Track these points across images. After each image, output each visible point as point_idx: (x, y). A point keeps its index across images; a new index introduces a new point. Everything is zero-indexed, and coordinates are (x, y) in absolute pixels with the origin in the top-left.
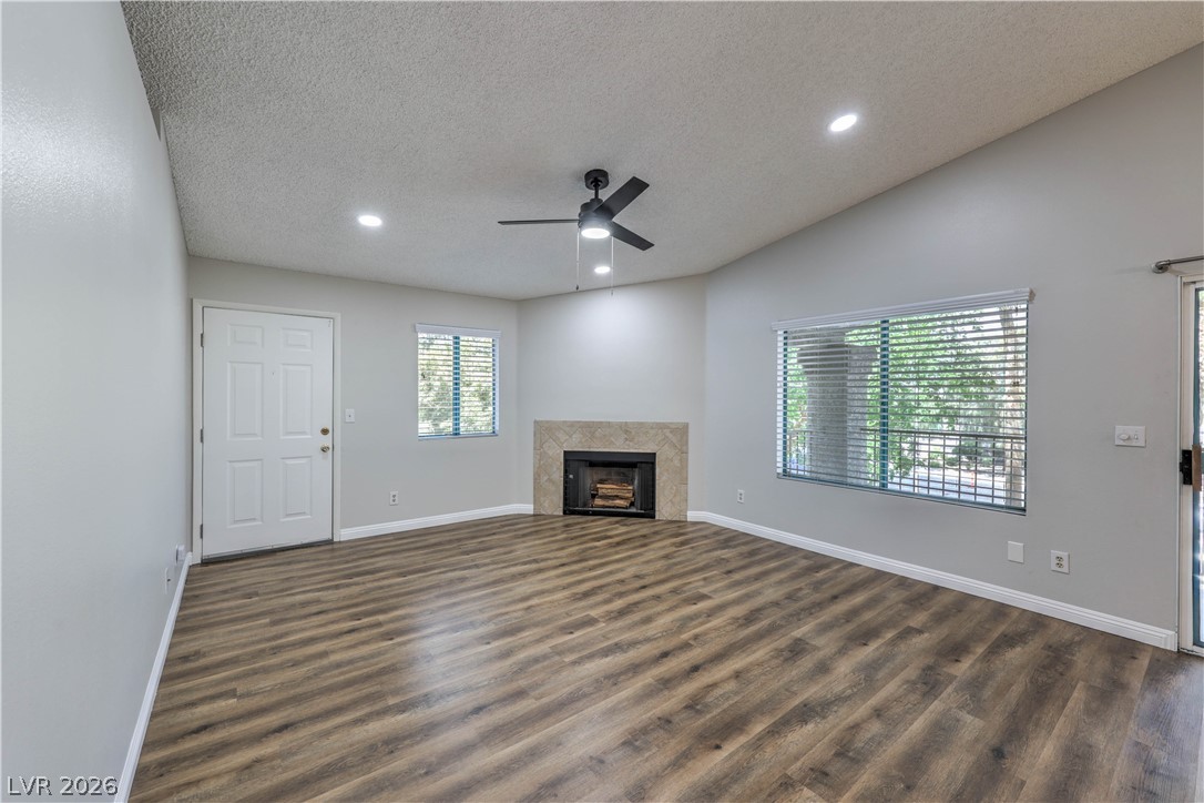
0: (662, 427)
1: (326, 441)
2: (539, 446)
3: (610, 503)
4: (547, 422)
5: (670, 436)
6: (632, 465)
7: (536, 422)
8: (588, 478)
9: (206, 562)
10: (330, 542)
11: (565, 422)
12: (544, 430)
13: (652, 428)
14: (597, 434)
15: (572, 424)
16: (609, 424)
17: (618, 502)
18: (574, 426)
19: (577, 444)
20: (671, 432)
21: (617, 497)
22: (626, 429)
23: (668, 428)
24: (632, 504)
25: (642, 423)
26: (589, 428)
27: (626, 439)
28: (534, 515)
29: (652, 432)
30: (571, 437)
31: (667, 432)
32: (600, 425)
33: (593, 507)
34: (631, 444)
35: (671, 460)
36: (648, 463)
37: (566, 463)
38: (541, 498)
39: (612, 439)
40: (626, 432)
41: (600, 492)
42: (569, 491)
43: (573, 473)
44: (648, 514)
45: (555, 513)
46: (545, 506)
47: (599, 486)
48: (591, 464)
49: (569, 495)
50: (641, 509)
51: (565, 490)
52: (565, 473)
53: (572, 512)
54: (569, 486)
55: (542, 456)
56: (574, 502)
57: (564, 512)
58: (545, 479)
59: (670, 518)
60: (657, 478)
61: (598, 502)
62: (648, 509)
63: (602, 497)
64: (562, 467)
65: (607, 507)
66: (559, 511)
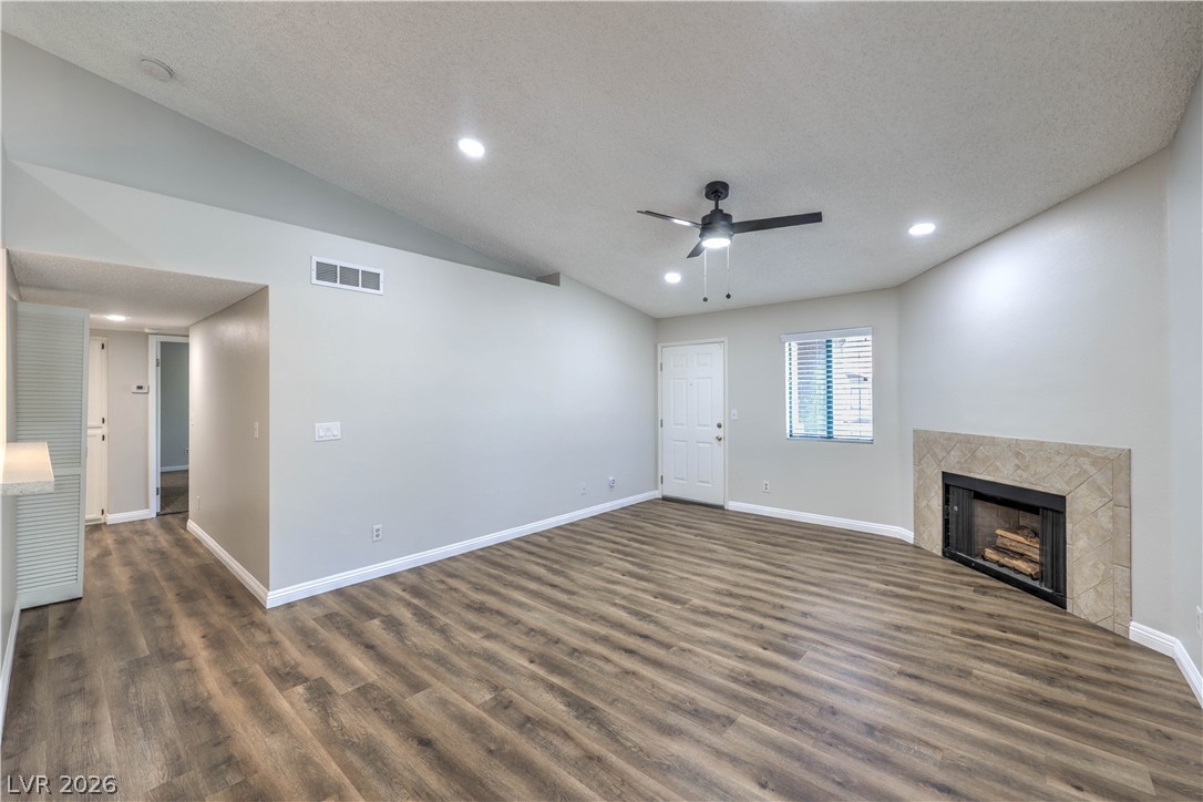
0: (1076, 452)
1: (720, 433)
2: (918, 460)
3: (1006, 560)
4: (926, 431)
5: (1093, 471)
6: (1033, 510)
7: (915, 431)
8: (984, 516)
9: (665, 499)
10: (722, 508)
12: (925, 444)
13: (1058, 453)
14: (978, 454)
15: (950, 437)
16: (993, 441)
17: (1019, 564)
18: (952, 440)
19: (957, 465)
20: (1094, 464)
21: (1021, 556)
22: (1016, 449)
23: (1087, 455)
24: (1039, 577)
25: (1042, 443)
26: (970, 444)
27: (1018, 467)
28: (914, 546)
29: (1059, 459)
30: (949, 453)
31: (1085, 463)
32: (982, 440)
33: (983, 558)
34: (1025, 475)
35: (1095, 514)
36: (1053, 510)
37: (947, 488)
38: (921, 528)
39: (998, 464)
40: (1017, 454)
41: (999, 541)
42: (952, 527)
43: (958, 506)
44: (1057, 598)
45: (935, 551)
46: (925, 536)
47: (999, 532)
48: (979, 496)
49: (952, 533)
50: (1051, 587)
51: (946, 523)
52: (946, 501)
53: (953, 557)
54: (952, 519)
55: (920, 474)
56: (959, 544)
57: (944, 553)
58: (924, 504)
59: (1093, 620)
60: (1068, 540)
61: (989, 553)
62: (1057, 590)
63: (998, 549)
64: (940, 492)
65: (1003, 566)
66: (938, 549)
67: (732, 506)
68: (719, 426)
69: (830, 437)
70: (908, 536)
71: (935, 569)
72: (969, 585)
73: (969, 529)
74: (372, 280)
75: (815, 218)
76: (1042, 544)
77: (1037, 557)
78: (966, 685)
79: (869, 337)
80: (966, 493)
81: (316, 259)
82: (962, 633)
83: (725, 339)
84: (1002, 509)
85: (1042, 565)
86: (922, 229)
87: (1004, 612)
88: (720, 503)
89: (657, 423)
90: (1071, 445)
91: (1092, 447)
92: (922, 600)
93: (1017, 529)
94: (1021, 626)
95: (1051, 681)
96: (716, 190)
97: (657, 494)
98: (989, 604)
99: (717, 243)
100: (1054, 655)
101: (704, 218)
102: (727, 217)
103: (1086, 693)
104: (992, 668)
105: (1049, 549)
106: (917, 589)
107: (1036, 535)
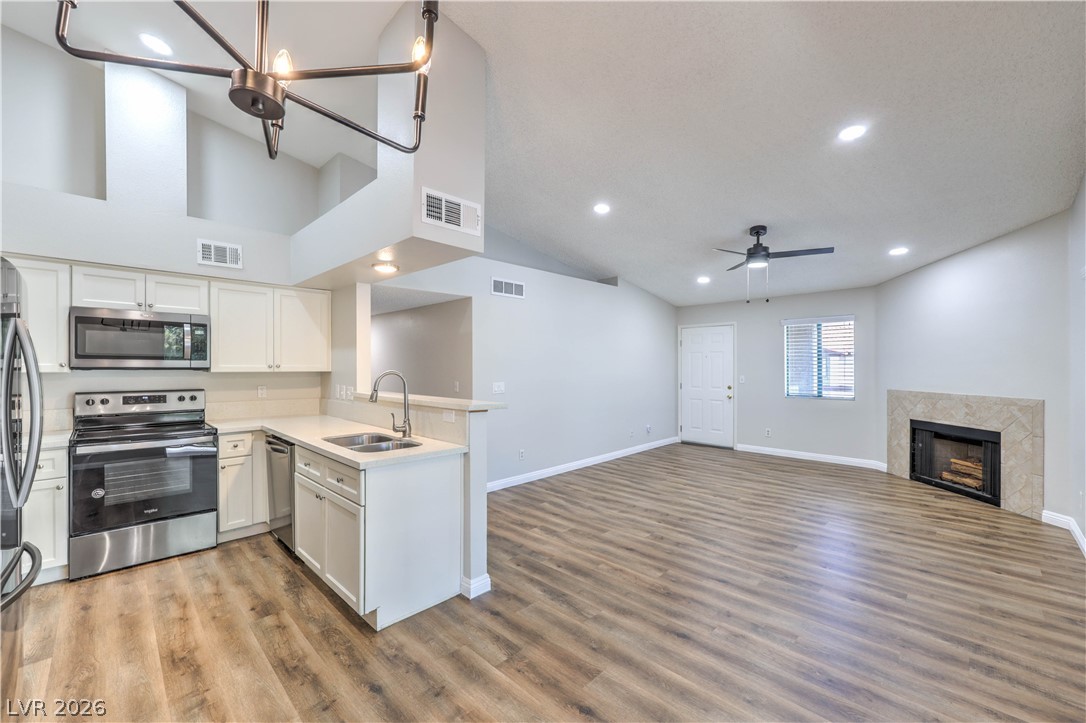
0: (1008, 403)
1: (730, 393)
2: (891, 412)
3: (958, 479)
4: (897, 391)
5: (1019, 414)
6: (978, 443)
7: (888, 391)
8: (942, 451)
9: (683, 443)
10: (732, 449)
11: (911, 392)
12: (895, 398)
13: (996, 404)
14: (938, 405)
15: (916, 395)
16: (949, 397)
17: (968, 481)
18: (917, 396)
19: (921, 414)
20: (1020, 410)
21: (969, 475)
22: (966, 402)
23: (1016, 404)
24: (983, 489)
25: (984, 398)
26: (932, 399)
27: (967, 414)
28: (889, 474)
29: (996, 408)
30: (916, 406)
31: (1014, 410)
32: (941, 396)
33: (941, 479)
34: (972, 419)
35: (1020, 443)
36: (992, 442)
37: (914, 431)
38: (893, 460)
39: (953, 412)
40: (967, 406)
41: (953, 467)
42: (917, 458)
43: (922, 442)
44: (994, 500)
45: (903, 476)
46: (896, 466)
47: (952, 460)
48: (938, 436)
49: (918, 462)
50: (990, 493)
51: (913, 456)
52: (913, 440)
53: (918, 479)
54: (917, 453)
55: (892, 421)
56: (922, 469)
57: (911, 477)
58: (895, 443)
59: (1018, 512)
60: (1002, 461)
61: (946, 475)
62: (994, 495)
63: (952, 472)
64: (909, 434)
65: (955, 483)
66: (906, 474)
67: (740, 447)
68: (729, 388)
69: (820, 396)
70: (883, 466)
71: (905, 486)
72: (931, 494)
73: (931, 460)
74: (519, 290)
75: (830, 250)
76: (984, 466)
77: (981, 476)
78: (934, 538)
79: (852, 323)
80: (928, 434)
81: (494, 278)
82: (928, 516)
83: (735, 323)
84: (955, 445)
85: (984, 481)
86: (899, 251)
87: (956, 507)
88: (730, 445)
89: (677, 386)
90: (1005, 399)
91: (1019, 400)
92: (899, 501)
93: (966, 458)
94: (970, 514)
95: (987, 537)
96: (758, 231)
97: (677, 439)
98: (945, 504)
99: (758, 265)
100: (989, 527)
101: (749, 250)
102: (766, 249)
103: (1009, 542)
104: (949, 531)
105: (989, 470)
106: (894, 496)
107: (980, 461)
